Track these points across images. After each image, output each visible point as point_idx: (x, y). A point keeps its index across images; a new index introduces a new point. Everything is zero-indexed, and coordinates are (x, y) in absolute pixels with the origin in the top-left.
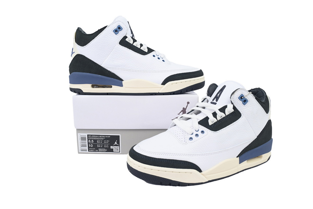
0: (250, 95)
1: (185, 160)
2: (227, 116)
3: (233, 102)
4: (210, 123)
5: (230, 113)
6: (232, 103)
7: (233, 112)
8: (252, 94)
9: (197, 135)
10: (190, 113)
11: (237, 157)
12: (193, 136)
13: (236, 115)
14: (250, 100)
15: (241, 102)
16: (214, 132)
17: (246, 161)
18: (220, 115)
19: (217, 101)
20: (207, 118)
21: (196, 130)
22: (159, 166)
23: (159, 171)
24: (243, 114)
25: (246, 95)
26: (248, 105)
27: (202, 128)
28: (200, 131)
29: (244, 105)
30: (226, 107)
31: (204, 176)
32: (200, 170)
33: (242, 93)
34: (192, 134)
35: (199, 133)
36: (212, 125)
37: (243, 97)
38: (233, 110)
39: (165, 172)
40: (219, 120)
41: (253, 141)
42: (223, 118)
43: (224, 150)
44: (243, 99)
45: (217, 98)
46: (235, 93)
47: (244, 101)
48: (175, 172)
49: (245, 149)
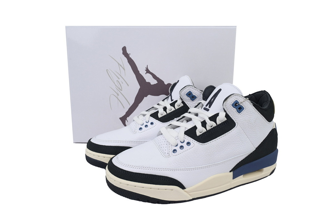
0: (246, 101)
1: (166, 176)
2: (218, 126)
3: (225, 109)
4: (198, 134)
5: (222, 122)
6: (225, 111)
7: (226, 121)
8: (249, 100)
9: (182, 147)
10: (180, 120)
11: (230, 171)
12: (178, 148)
13: (229, 124)
14: (247, 107)
15: (234, 110)
16: (202, 144)
17: (242, 175)
18: (210, 124)
19: (210, 107)
20: (195, 128)
21: (181, 142)
22: (136, 182)
23: (135, 187)
24: (238, 123)
25: (241, 101)
26: (244, 113)
27: (188, 139)
28: (185, 143)
29: (239, 113)
30: (217, 115)
31: (187, 193)
32: (183, 187)
33: (237, 99)
34: (177, 146)
35: (184, 145)
36: (201, 135)
37: (237, 104)
38: (226, 119)
39: (143, 188)
40: (209, 130)
41: (251, 154)
42: (214, 127)
43: (213, 165)
44: (237, 107)
45: (210, 104)
46: (228, 100)
47: (239, 109)
48: (153, 189)
49: (240, 162)
